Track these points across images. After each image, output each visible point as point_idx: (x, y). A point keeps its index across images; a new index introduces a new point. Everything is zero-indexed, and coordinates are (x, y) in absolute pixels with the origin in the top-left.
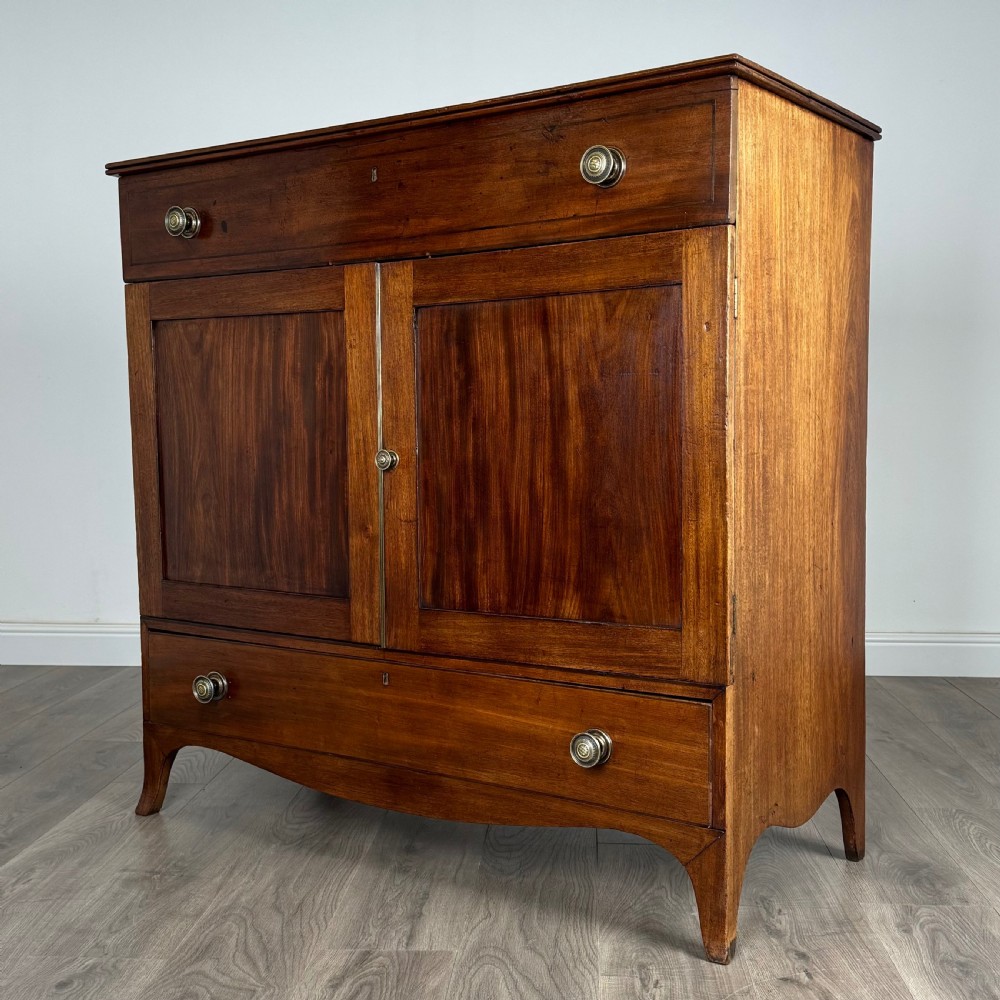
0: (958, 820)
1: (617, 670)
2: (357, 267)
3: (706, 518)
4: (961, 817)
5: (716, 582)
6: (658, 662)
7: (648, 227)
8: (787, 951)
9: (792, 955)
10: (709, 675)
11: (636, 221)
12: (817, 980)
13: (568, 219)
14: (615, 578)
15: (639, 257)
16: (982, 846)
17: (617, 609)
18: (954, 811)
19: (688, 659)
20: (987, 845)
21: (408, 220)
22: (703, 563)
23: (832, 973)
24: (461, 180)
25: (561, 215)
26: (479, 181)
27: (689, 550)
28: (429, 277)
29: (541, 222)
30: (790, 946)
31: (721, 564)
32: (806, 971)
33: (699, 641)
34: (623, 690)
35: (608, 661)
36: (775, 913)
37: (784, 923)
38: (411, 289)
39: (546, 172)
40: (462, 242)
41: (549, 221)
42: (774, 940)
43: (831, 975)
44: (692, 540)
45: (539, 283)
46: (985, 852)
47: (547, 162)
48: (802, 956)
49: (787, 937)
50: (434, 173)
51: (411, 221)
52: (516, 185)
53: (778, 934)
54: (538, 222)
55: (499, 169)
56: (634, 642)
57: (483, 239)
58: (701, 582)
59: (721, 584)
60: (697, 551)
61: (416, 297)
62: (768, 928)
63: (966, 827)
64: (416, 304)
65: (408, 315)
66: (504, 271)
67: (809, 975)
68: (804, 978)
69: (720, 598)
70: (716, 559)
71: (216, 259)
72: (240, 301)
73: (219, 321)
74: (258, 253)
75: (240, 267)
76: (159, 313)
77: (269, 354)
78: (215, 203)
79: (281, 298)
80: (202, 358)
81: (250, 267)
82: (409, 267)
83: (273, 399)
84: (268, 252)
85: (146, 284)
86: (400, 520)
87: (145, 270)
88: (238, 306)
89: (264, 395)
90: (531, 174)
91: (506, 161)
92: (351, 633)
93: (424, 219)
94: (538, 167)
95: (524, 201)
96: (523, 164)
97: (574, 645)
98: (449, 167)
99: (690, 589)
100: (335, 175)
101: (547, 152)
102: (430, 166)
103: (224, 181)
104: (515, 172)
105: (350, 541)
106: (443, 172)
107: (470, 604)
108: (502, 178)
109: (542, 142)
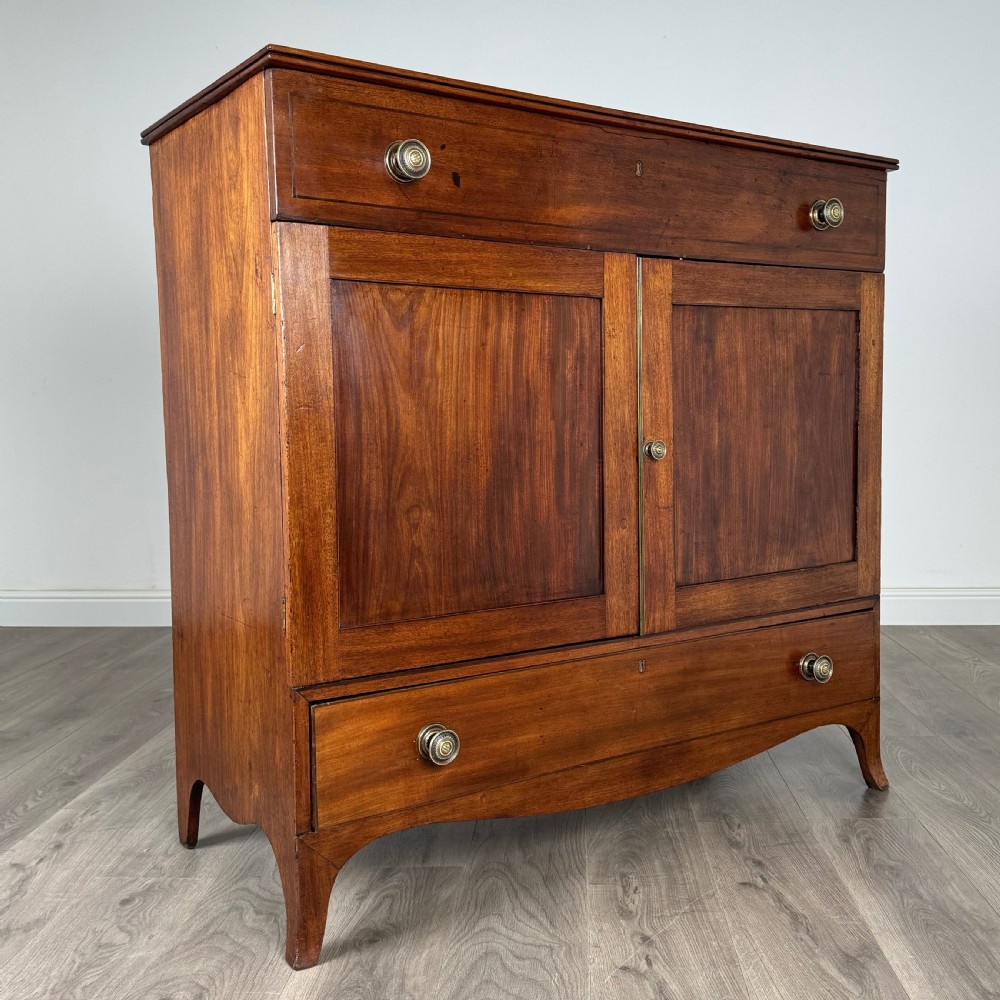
1: (821, 601)
2: (618, 256)
5: (876, 523)
6: (845, 588)
8: (746, 859)
9: (749, 862)
10: (871, 590)
12: (771, 883)
14: (816, 532)
19: (861, 582)
21: (669, 220)
22: (869, 511)
23: (783, 877)
24: (716, 195)
25: (788, 243)
26: (731, 201)
27: (862, 503)
28: (685, 278)
30: (748, 855)
31: (878, 510)
32: (761, 876)
33: (867, 567)
35: (816, 596)
36: (735, 828)
37: (742, 835)
38: (670, 287)
40: (716, 251)
41: (780, 247)
42: (734, 850)
43: (782, 879)
44: (864, 496)
45: (774, 297)
47: (780, 199)
48: (759, 864)
49: (746, 848)
50: (693, 182)
51: (672, 222)
53: (737, 845)
55: (746, 195)
56: (831, 578)
57: (731, 252)
58: (868, 524)
60: (866, 503)
61: (674, 293)
62: (729, 840)
64: (674, 301)
65: (668, 312)
66: (748, 283)
67: (764, 880)
68: (761, 883)
69: (877, 534)
70: (876, 507)
71: (441, 216)
72: (476, 271)
73: (439, 290)
74: (501, 220)
75: (475, 230)
76: (345, 271)
77: (509, 337)
78: (443, 147)
79: (530, 276)
80: (412, 334)
81: (490, 233)
82: (668, 265)
83: (514, 387)
84: (515, 221)
85: (322, 227)
86: (659, 508)
87: (321, 207)
88: (474, 277)
89: (502, 384)
90: (769, 206)
91: (751, 190)
92: (606, 629)
93: (684, 223)
94: (774, 201)
95: (763, 227)
96: (764, 196)
97: (794, 590)
98: (706, 181)
99: (862, 531)
100: (598, 158)
101: (781, 191)
102: (690, 175)
103: (457, 124)
104: (758, 201)
105: (606, 535)
106: (702, 184)
107: (715, 575)
108: (748, 203)
109: (777, 182)
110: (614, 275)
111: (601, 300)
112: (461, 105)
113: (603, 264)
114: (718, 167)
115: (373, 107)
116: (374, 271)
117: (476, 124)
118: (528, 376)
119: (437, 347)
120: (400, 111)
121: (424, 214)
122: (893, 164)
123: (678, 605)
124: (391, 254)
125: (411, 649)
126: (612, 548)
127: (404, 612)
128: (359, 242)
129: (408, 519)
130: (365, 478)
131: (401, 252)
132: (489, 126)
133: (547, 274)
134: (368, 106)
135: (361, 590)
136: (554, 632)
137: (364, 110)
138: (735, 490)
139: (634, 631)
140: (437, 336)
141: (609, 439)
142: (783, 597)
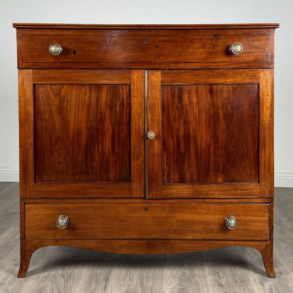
0: (278, 242)
1: (238, 197)
2: (137, 71)
3: (267, 150)
4: (279, 241)
5: (271, 168)
6: (252, 193)
7: (249, 67)
10: (268, 195)
11: (244, 65)
13: (221, 62)
14: (236, 169)
15: (246, 76)
16: (286, 252)
17: (237, 179)
18: (277, 238)
19: (262, 191)
20: (288, 252)
21: (159, 57)
22: (267, 163)
24: (181, 47)
25: (218, 61)
26: (188, 48)
27: (262, 160)
28: (167, 76)
29: (211, 63)
31: (272, 163)
33: (265, 186)
34: (240, 203)
35: (235, 195)
38: (160, 79)
39: (213, 48)
40: (181, 66)
41: (214, 62)
44: (263, 157)
45: (211, 81)
46: (287, 254)
47: (214, 45)
50: (170, 44)
51: (161, 58)
52: (202, 51)
54: (210, 62)
55: (196, 45)
56: (244, 188)
57: (189, 66)
58: (266, 169)
59: (272, 169)
60: (265, 160)
61: (162, 82)
63: (281, 245)
64: (162, 84)
65: (159, 87)
66: (197, 76)
69: (272, 173)
70: (270, 162)
71: (69, 64)
72: (81, 79)
73: (69, 85)
74: (91, 63)
75: (82, 67)
76: (38, 81)
77: (94, 98)
78: (70, 43)
79: (102, 79)
80: (60, 98)
81: (87, 67)
82: (159, 72)
83: (96, 114)
84: (96, 63)
85: (31, 70)
86: (155, 155)
87: (30, 65)
88: (81, 81)
89: (91, 113)
90: (208, 48)
91: (199, 43)
92: (131, 195)
93: (166, 57)
94: (210, 46)
95: (205, 56)
96: (205, 45)
97: (223, 191)
98: (177, 42)
99: (262, 171)
100: (129, 40)
101: (214, 42)
102: (169, 41)
103: (75, 36)
104: (202, 47)
105: (132, 163)
106: (174, 44)
107: (182, 180)
108: (197, 48)
109: (212, 39)
110: (135, 77)
111: (130, 85)
112: (77, 31)
113: (130, 74)
114: (182, 37)
115: (47, 35)
116: (47, 81)
117: (81, 35)
118: (101, 110)
119: (68, 102)
120: (56, 35)
121: (63, 64)
122: (276, 26)
124: (52, 76)
125: (57, 192)
126: (134, 167)
127: (56, 180)
128: (42, 73)
129: (58, 153)
130: (43, 140)
131: (55, 75)
132: (86, 35)
133: (108, 78)
134: (46, 35)
135: (42, 173)
136: (110, 193)
137: (44, 36)
138: (192, 150)
139: (143, 196)
140: (68, 99)
141: (133, 130)
142: (217, 193)
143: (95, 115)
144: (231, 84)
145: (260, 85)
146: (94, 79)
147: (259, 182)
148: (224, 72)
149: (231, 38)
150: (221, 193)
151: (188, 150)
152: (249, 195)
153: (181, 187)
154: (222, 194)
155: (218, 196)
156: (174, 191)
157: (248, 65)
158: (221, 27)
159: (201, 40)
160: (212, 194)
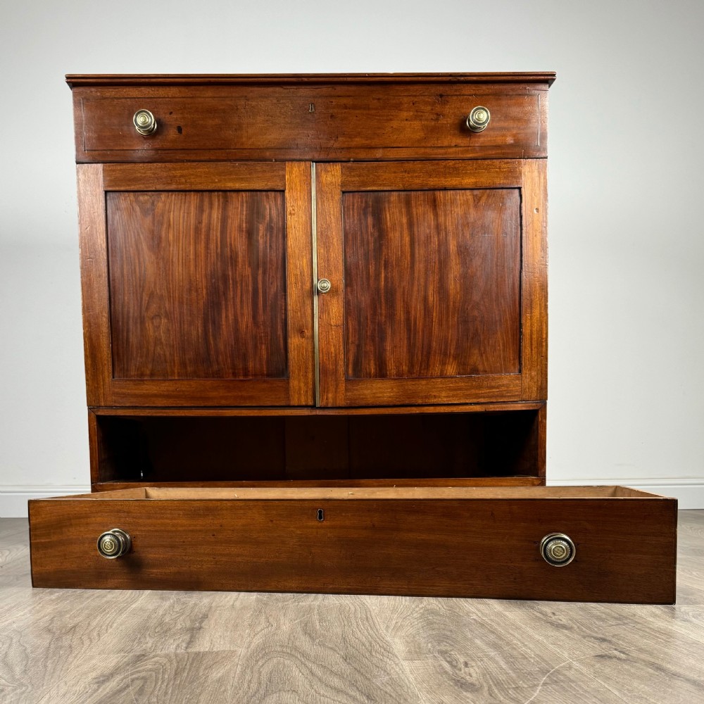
1: (482, 400)
2: (296, 164)
3: (536, 312)
5: (542, 346)
6: (508, 393)
7: (501, 156)
10: (537, 396)
11: (493, 153)
13: (452, 147)
14: (480, 350)
15: (497, 172)
17: (481, 368)
19: (525, 389)
21: (337, 138)
22: (535, 336)
24: (377, 118)
25: (446, 144)
26: (391, 120)
27: (526, 330)
28: (352, 174)
29: (434, 147)
31: (544, 336)
33: (532, 378)
34: (486, 411)
35: (477, 396)
38: (340, 180)
39: (437, 120)
40: (379, 154)
41: (439, 147)
44: (528, 324)
45: (433, 182)
47: (437, 114)
50: (357, 111)
51: (340, 139)
52: (417, 124)
54: (431, 147)
55: (405, 114)
56: (493, 384)
57: (392, 154)
58: (534, 346)
59: (544, 347)
60: (531, 331)
61: (343, 184)
64: (343, 190)
65: (338, 196)
66: (408, 173)
69: (544, 355)
70: (542, 334)
71: (169, 152)
72: (193, 180)
73: (170, 193)
74: (210, 149)
75: (193, 157)
76: (113, 186)
77: (218, 218)
78: (171, 113)
79: (231, 180)
80: (154, 218)
81: (202, 158)
82: (338, 167)
83: (221, 248)
84: (220, 149)
85: (99, 165)
86: (331, 325)
87: (99, 154)
88: (191, 184)
89: (212, 246)
90: (427, 120)
91: (410, 111)
92: (289, 400)
93: (350, 138)
94: (432, 116)
95: (422, 134)
96: (422, 114)
97: (455, 390)
98: (369, 109)
99: (526, 351)
100: (280, 105)
101: (438, 108)
102: (355, 107)
103: (180, 99)
104: (416, 118)
105: (289, 341)
106: (365, 112)
107: (382, 374)
108: (407, 120)
109: (435, 103)
110: (294, 176)
111: (283, 191)
112: (183, 89)
113: (284, 169)
114: (379, 99)
115: (129, 98)
116: (129, 185)
117: (192, 97)
118: (231, 241)
119: (170, 225)
120: (145, 98)
121: (160, 152)
123: (347, 390)
124: (139, 175)
125: (155, 395)
126: (294, 349)
127: (152, 375)
128: (121, 170)
129: (153, 323)
130: (126, 298)
131: (144, 173)
132: (200, 97)
133: (242, 178)
134: (126, 98)
135: (125, 360)
136: (251, 398)
137: (123, 100)
139: (310, 403)
140: (170, 220)
141: (291, 280)
142: (444, 394)
143: (219, 250)
144: (471, 187)
145: (523, 189)
146: (217, 180)
147: (520, 371)
148: (457, 166)
149: (468, 100)
150: (451, 393)
151: (391, 316)
152: (502, 396)
153: (379, 385)
154: (453, 396)
155: (445, 401)
156: (366, 392)
157: (500, 151)
158: (451, 78)
159: (413, 104)
160: (435, 397)
